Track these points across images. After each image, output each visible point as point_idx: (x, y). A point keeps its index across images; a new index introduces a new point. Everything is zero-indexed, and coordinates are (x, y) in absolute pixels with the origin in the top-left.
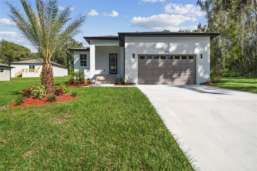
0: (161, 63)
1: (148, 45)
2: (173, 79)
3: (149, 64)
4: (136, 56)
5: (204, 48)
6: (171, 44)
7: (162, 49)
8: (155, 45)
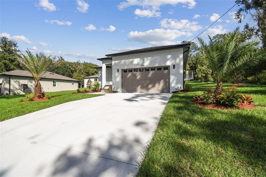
0: (138, 76)
1: (128, 61)
2: (148, 89)
3: (130, 77)
4: (120, 71)
5: (175, 59)
6: (145, 59)
7: (138, 64)
8: (132, 61)
